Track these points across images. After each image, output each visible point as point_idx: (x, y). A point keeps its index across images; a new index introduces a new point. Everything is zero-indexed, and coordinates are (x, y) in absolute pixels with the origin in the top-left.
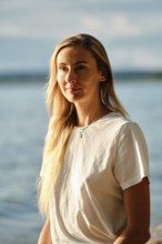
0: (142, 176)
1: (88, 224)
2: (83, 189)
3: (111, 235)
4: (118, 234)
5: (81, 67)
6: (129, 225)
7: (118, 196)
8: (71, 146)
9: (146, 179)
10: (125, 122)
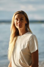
0: (36, 49)
1: (22, 62)
2: (20, 53)
3: (28, 65)
4: (30, 65)
5: (22, 19)
6: (33, 63)
7: (30, 55)
8: (17, 41)
9: (37, 50)
10: (32, 35)
